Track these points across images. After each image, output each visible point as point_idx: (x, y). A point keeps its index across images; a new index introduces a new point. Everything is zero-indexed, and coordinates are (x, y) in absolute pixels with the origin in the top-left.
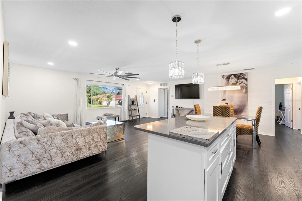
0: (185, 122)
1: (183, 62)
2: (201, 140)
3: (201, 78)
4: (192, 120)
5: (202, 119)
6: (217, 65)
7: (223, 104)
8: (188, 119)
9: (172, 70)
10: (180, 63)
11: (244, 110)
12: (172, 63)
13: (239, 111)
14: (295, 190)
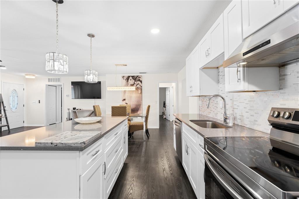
0: (74, 127)
1: (66, 55)
2: (76, 145)
3: (94, 76)
4: (82, 124)
5: (92, 120)
6: (116, 65)
7: (123, 104)
8: (78, 123)
9: (49, 62)
10: (61, 55)
11: (140, 109)
12: (49, 53)
13: (135, 110)
14: (163, 166)
